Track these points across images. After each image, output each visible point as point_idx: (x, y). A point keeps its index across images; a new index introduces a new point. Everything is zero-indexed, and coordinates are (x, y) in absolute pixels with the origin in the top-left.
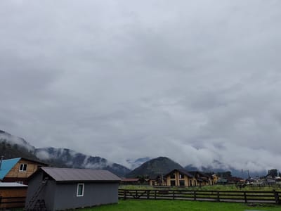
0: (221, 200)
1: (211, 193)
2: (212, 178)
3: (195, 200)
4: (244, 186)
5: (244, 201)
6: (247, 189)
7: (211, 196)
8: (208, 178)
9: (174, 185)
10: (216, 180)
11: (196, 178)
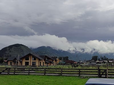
0: (63, 75)
1: (55, 70)
2: (56, 61)
3: (45, 75)
4: (77, 66)
5: (78, 75)
6: (79, 67)
7: (55, 72)
8: (53, 60)
9: (28, 65)
10: (58, 62)
11: (45, 60)
